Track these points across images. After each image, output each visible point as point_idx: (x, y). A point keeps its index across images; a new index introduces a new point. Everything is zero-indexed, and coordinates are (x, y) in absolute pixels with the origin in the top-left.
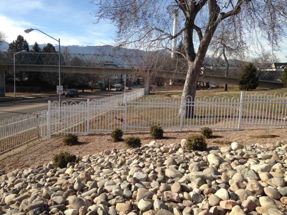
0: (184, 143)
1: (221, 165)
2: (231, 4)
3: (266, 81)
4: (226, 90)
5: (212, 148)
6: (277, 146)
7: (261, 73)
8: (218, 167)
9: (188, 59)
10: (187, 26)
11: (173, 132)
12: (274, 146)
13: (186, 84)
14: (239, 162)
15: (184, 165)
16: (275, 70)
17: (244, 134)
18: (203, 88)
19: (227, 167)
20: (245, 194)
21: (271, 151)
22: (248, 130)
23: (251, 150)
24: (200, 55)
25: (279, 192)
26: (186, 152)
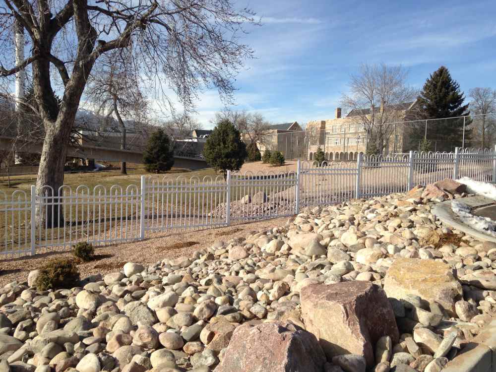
0: (34, 279)
1: (99, 309)
2: (116, 29)
3: (185, 158)
4: (125, 172)
5: (90, 280)
6: (193, 259)
7: (177, 145)
8: (93, 314)
9: (44, 117)
10: (37, 55)
11: (15, 260)
12: (189, 259)
13: (43, 163)
14: (133, 297)
15: (25, 324)
16: (196, 140)
17: (148, 245)
18: (84, 169)
19: (108, 311)
20: (128, 353)
21: (183, 269)
22: (156, 238)
23: (155, 272)
24: (66, 110)
25: (182, 337)
26: (38, 295)
